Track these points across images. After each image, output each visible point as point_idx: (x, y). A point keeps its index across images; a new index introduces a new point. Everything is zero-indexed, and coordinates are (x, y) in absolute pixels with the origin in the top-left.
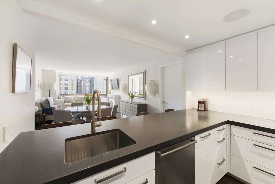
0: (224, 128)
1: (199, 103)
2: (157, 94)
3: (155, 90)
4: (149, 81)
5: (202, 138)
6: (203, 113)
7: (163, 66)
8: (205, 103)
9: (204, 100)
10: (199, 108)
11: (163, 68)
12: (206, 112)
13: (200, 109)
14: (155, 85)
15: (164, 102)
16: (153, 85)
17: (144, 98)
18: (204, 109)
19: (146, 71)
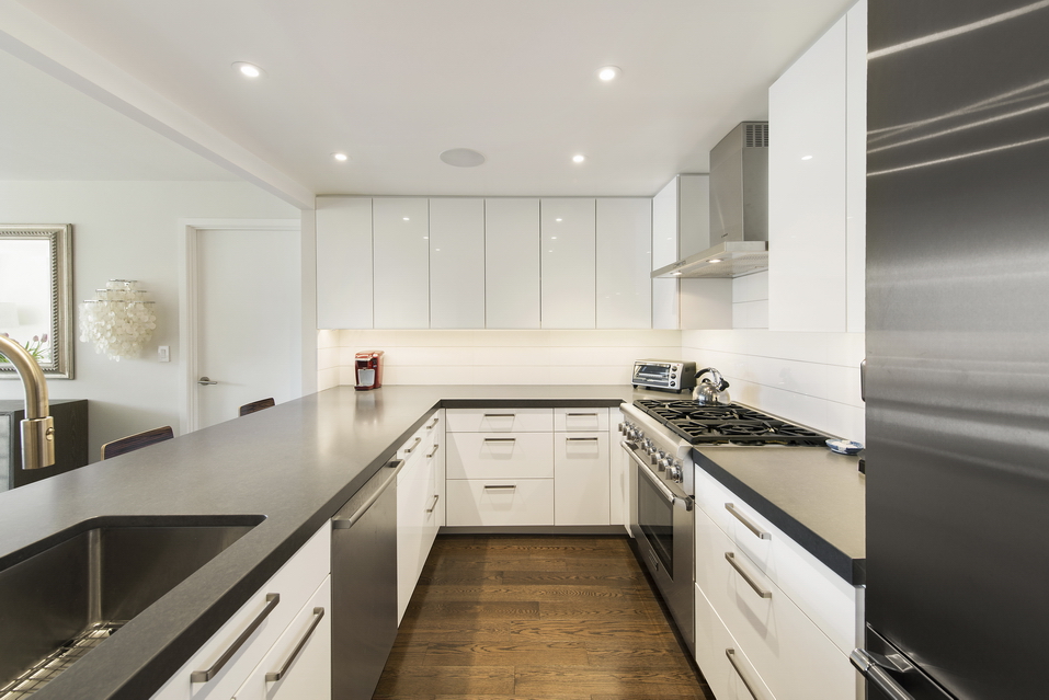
0: (436, 420)
1: (360, 365)
2: (166, 348)
3: (153, 326)
4: (109, 285)
5: (409, 451)
6: (370, 396)
7: (199, 223)
8: (377, 364)
9: (375, 355)
10: (358, 383)
11: (198, 235)
12: (378, 391)
13: (361, 385)
14: (148, 303)
15: (205, 381)
16: (141, 307)
17: (56, 372)
18: (373, 383)
19: (72, 228)
